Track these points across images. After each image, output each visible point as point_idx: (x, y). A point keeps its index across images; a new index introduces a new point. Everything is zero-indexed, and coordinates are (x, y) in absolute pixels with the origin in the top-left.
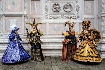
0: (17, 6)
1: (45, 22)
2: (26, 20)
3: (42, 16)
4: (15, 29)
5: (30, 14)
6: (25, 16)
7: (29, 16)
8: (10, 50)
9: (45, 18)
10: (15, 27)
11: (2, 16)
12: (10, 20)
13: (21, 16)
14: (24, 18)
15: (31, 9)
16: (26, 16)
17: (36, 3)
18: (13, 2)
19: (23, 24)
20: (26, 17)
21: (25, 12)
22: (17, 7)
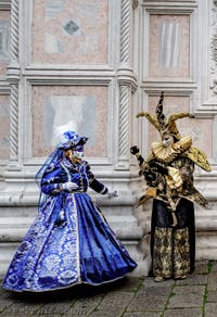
0: (88, 38)
1: (211, 108)
2: (126, 101)
3: (199, 85)
4: (66, 140)
5: (143, 74)
6: (121, 84)
7: (139, 83)
8: (39, 235)
9: (211, 92)
10: (68, 134)
11: (16, 82)
12: (53, 99)
13: (105, 84)
14: (117, 93)
15: (150, 51)
16: (127, 83)
17: (171, 25)
18: (68, 21)
19: (110, 117)
20: (126, 90)
21: (124, 65)
22: (89, 43)
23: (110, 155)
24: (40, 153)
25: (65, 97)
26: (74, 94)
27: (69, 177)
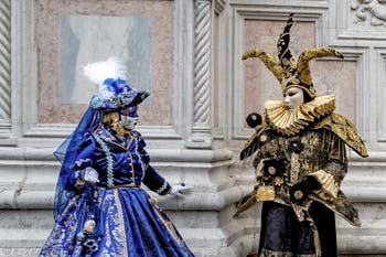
12: (74, 21)
23: (178, 122)
24: (52, 115)
25: (97, 18)
26: (113, 14)
27: (110, 159)
